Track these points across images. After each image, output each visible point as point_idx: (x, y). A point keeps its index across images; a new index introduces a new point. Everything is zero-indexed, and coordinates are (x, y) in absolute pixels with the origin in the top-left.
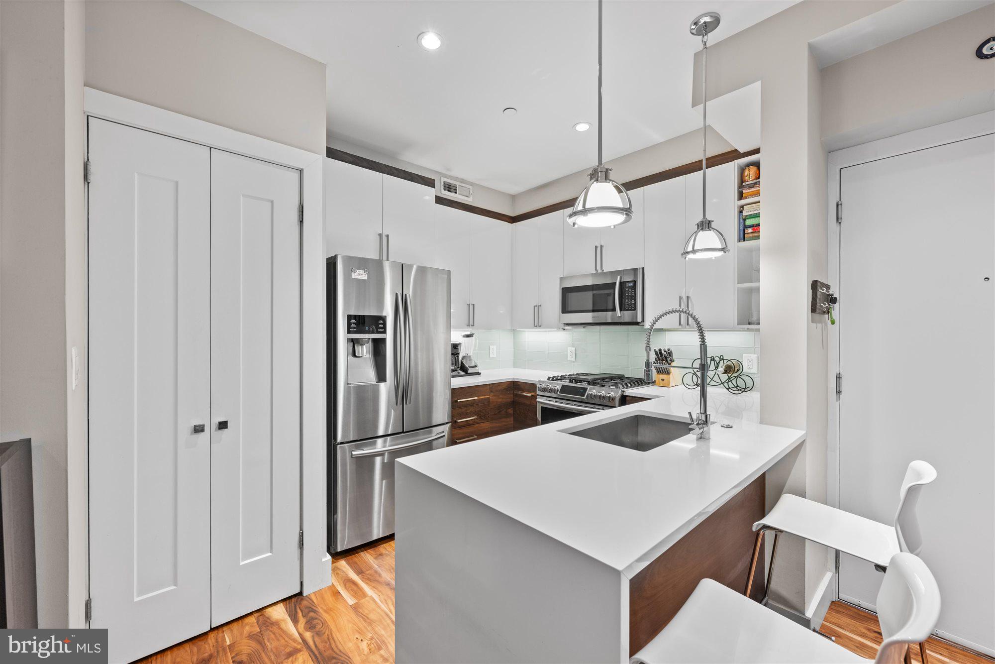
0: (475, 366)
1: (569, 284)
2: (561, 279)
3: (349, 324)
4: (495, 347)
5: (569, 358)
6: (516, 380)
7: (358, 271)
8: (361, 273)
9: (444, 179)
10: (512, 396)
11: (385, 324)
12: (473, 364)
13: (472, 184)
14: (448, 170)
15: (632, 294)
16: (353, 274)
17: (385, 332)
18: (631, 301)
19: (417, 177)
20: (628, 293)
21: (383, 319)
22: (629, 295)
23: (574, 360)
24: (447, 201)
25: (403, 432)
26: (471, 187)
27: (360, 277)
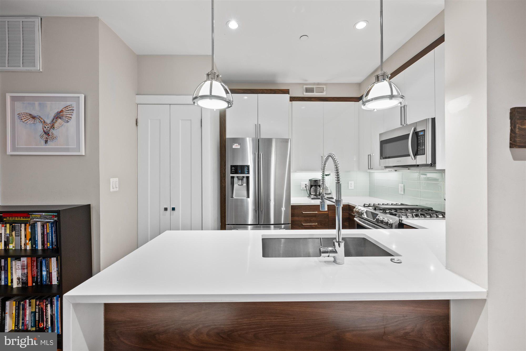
0: (330, 194)
1: (385, 138)
2: (381, 135)
3: (231, 169)
4: (353, 182)
5: (400, 192)
6: (350, 204)
7: (235, 145)
8: (237, 145)
9: (305, 87)
10: (348, 214)
11: (248, 169)
12: (329, 192)
13: (325, 84)
14: (306, 80)
15: (422, 141)
16: (233, 146)
17: (248, 173)
18: (422, 147)
19: (278, 91)
20: (420, 141)
21: (248, 167)
22: (420, 142)
23: (403, 194)
24: (307, 98)
25: (259, 224)
26: (324, 86)
27: (236, 147)
